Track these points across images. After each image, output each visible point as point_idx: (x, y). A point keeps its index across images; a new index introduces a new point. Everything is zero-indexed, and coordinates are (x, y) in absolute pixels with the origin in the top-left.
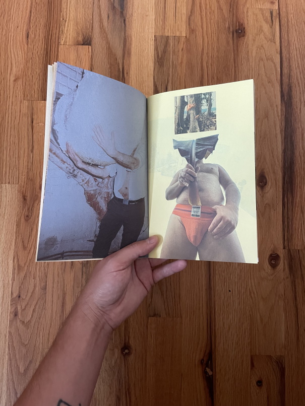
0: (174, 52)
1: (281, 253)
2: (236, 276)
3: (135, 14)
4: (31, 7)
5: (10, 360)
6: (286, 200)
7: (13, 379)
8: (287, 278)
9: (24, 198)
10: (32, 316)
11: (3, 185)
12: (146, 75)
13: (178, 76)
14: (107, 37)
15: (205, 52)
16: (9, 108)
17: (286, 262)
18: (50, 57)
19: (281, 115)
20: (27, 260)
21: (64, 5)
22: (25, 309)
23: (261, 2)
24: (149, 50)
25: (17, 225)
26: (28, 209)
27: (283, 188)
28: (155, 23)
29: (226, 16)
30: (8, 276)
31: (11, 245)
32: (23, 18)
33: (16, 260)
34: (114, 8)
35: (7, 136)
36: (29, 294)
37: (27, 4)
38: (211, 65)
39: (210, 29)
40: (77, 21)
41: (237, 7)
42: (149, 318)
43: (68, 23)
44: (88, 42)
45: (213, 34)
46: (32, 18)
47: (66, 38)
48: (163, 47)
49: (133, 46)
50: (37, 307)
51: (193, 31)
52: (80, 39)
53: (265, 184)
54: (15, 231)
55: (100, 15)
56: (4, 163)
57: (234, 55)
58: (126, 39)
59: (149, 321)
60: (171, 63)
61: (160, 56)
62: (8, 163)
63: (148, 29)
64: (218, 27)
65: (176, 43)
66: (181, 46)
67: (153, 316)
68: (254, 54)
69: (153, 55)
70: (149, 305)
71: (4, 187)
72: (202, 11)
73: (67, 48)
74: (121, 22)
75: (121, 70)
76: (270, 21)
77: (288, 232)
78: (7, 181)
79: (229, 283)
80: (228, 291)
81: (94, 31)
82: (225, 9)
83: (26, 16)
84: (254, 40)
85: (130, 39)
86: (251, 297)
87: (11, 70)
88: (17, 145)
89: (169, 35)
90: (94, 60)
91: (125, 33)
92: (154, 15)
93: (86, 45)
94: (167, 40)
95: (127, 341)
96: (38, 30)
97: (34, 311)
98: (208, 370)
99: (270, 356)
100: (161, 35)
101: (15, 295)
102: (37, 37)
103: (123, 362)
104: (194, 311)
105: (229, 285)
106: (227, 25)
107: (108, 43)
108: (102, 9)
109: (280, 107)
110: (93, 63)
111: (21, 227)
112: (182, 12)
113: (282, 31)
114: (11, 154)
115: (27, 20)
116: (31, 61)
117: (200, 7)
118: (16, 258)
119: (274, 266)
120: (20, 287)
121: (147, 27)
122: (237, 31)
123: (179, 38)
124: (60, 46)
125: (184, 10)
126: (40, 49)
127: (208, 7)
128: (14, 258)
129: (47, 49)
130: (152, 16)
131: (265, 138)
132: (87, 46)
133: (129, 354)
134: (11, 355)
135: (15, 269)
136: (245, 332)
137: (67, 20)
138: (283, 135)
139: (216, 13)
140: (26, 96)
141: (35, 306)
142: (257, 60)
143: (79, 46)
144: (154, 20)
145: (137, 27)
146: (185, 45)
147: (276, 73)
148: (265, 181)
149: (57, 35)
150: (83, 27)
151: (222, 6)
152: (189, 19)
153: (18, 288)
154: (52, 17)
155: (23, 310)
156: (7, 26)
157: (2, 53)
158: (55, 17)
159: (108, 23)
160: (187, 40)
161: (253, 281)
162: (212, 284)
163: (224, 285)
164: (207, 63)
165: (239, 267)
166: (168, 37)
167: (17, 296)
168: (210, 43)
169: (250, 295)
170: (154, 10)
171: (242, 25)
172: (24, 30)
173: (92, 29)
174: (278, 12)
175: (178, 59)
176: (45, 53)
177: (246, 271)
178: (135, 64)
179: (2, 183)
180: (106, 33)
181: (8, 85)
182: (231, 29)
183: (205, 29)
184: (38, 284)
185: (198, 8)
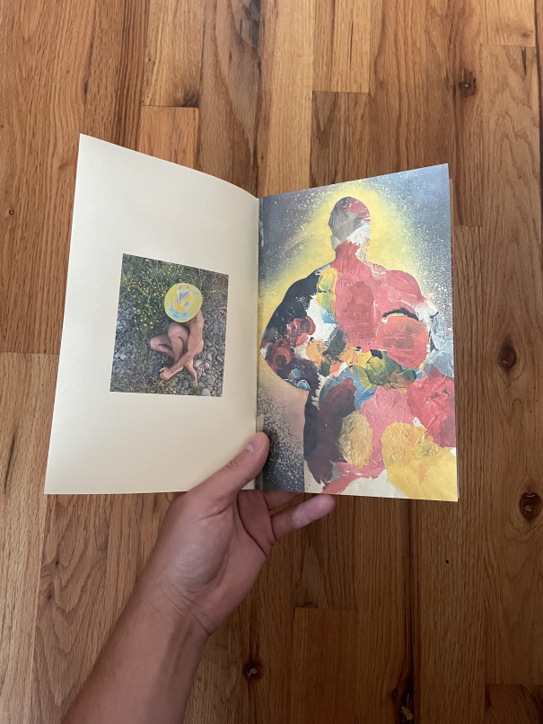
0: (347, 121)
2: (460, 532)
3: (278, 54)
4: (93, 38)
5: (38, 681)
7: (41, 717)
10: (80, 599)
11: (35, 356)
12: (297, 161)
13: (354, 163)
14: (227, 93)
15: (404, 119)
16: (49, 217)
18: (125, 127)
21: (151, 35)
22: (66, 586)
23: (505, 35)
24: (303, 117)
28: (314, 69)
30: (37, 524)
32: (78, 57)
34: (240, 41)
35: (45, 266)
36: (76, 560)
37: (85, 33)
38: (415, 146)
39: (412, 81)
40: (174, 64)
41: (461, 44)
42: (296, 609)
43: (159, 67)
44: (194, 100)
45: (417, 91)
46: (94, 55)
47: (154, 94)
48: (327, 112)
49: (274, 109)
50: (90, 582)
51: (382, 83)
52: (180, 95)
53: (514, 364)
55: (216, 55)
56: (38, 317)
57: (456, 127)
58: (261, 97)
59: (296, 615)
60: (341, 141)
61: (322, 128)
62: (44, 316)
63: (302, 80)
64: (427, 77)
65: (352, 105)
66: (360, 111)
67: (303, 607)
68: (492, 125)
69: (310, 127)
70: (297, 585)
71: (36, 359)
72: (399, 48)
73: (155, 112)
74: (253, 67)
75: (252, 151)
76: (522, 69)
78: (42, 349)
79: (446, 546)
80: (444, 561)
81: (205, 83)
82: (440, 45)
83: (82, 54)
84: (493, 102)
85: (268, 98)
86: (488, 574)
87: (55, 147)
89: (339, 91)
90: (203, 133)
91: (260, 87)
92: (312, 55)
93: (191, 106)
95: (254, 652)
96: (104, 79)
97: (83, 590)
98: (405, 711)
99: (522, 686)
100: (324, 90)
101: (49, 560)
102: (102, 92)
103: (247, 690)
104: (380, 599)
105: (446, 551)
106: (443, 74)
107: (229, 103)
108: (219, 44)
109: (540, 223)
110: (202, 139)
112: (364, 49)
114: (51, 299)
115: (84, 60)
117: (396, 40)
119: (530, 517)
120: (59, 545)
121: (299, 77)
122: (461, 85)
123: (357, 96)
124: (143, 108)
125: (365, 47)
126: (107, 113)
127: (410, 41)
129: (120, 112)
130: (308, 57)
131: (512, 278)
132: (192, 109)
133: (257, 676)
134: (40, 672)
135: (51, 511)
136: (475, 641)
137: (157, 61)
139: (424, 53)
141: (86, 582)
142: (498, 138)
143: (177, 108)
144: (311, 63)
145: (282, 75)
146: (367, 109)
147: (533, 161)
148: (513, 357)
149: (139, 88)
150: (185, 75)
151: (434, 39)
152: (376, 63)
153: (55, 547)
154: (130, 56)
155: (63, 589)
156: (49, 69)
157: (40, 118)
158: (136, 54)
159: (230, 68)
160: (372, 99)
161: (490, 543)
162: (414, 547)
163: (437, 550)
164: (407, 141)
165: (465, 518)
166: (337, 93)
167: (53, 561)
168: (413, 106)
169: (486, 569)
170: (312, 47)
171: (471, 73)
172: (80, 77)
173: (201, 79)
174: (535, 52)
175: (354, 134)
176: (116, 118)
177: (477, 525)
178: (277, 141)
179: (33, 352)
180: (226, 87)
181: (49, 175)
182: (451, 82)
183: (404, 80)
184: (92, 540)
185: (392, 43)
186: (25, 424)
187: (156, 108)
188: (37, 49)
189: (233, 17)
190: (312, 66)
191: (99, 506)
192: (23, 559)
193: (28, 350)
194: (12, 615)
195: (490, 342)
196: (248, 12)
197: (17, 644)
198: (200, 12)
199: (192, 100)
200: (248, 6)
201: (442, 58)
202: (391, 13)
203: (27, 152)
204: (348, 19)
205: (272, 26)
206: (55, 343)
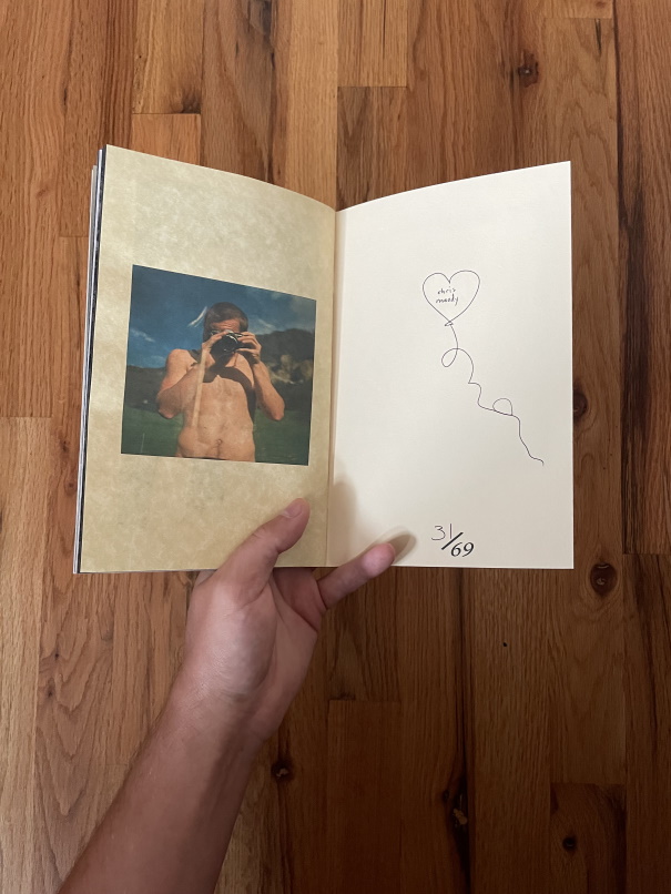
0: (381, 122)
1: (619, 561)
2: (520, 612)
3: (295, 42)
4: (71, 33)
5: (41, 789)
6: (629, 446)
7: (46, 827)
8: (632, 617)
9: (65, 447)
10: (84, 696)
11: (20, 420)
12: (320, 175)
13: (390, 174)
14: (234, 95)
15: (450, 119)
16: (28, 255)
17: (629, 583)
19: (620, 257)
20: (72, 579)
21: (141, 28)
22: (68, 681)
23: (575, 5)
24: (327, 119)
25: (49, 504)
26: (73, 470)
27: (624, 419)
28: (340, 59)
29: (497, 38)
30: (32, 613)
31: (38, 545)
32: (55, 58)
33: (49, 578)
34: (249, 29)
35: (26, 313)
36: (78, 651)
37: (62, 27)
38: (464, 149)
39: (460, 68)
40: (170, 61)
41: (520, 18)
42: (331, 702)
43: (151, 64)
44: (195, 105)
45: (466, 81)
46: (73, 56)
47: (147, 99)
48: (356, 112)
49: (292, 111)
50: (95, 676)
51: (422, 73)
52: (178, 98)
53: (584, 412)
54: (45, 515)
55: (220, 46)
56: (21, 375)
57: (514, 125)
58: (276, 96)
59: (331, 707)
60: (374, 148)
61: (350, 133)
63: (324, 73)
64: (478, 63)
65: (387, 102)
66: (396, 109)
67: (338, 699)
68: (559, 120)
69: (335, 132)
70: (331, 674)
71: (22, 424)
72: (443, 28)
73: (149, 121)
74: (265, 59)
75: (266, 165)
76: (595, 47)
77: (633, 516)
78: (28, 412)
79: (503, 627)
80: (501, 644)
81: (208, 83)
82: (494, 22)
83: (60, 53)
84: (559, 91)
85: (284, 97)
86: (553, 658)
87: (32, 170)
88: (48, 331)
89: (371, 85)
90: (206, 147)
91: (274, 84)
92: (337, 41)
93: (191, 112)
94: (366, 96)
95: (284, 751)
96: (86, 81)
97: (87, 686)
99: (594, 785)
100: (352, 85)
101: (47, 652)
102: (84, 100)
103: (277, 793)
104: (427, 689)
105: (503, 633)
106: (498, 59)
107: (237, 107)
108: (222, 33)
109: (617, 239)
110: (206, 152)
111: (58, 509)
112: (400, 31)
113: (623, 67)
114: (35, 352)
115: (62, 61)
116: (72, 151)
117: (439, 18)
118: (49, 573)
119: (602, 591)
120: (58, 636)
121: (321, 68)
122: (520, 72)
123: (393, 89)
124: (134, 116)
125: (402, 30)
126: (92, 125)
127: (456, 18)
128: (44, 574)
129: (106, 125)
130: (331, 44)
132: (193, 115)
133: (289, 777)
134: (43, 778)
135: (47, 598)
136: (538, 734)
137: (149, 58)
138: (624, 302)
139: (474, 32)
140: (63, 227)
141: (91, 675)
142: (566, 136)
143: (175, 115)
144: (335, 51)
145: (300, 68)
146: (404, 107)
147: (609, 163)
148: (583, 404)
149: (128, 92)
150: (183, 75)
151: (486, 15)
152: (414, 47)
153: (54, 638)
154: (116, 52)
155: (64, 685)
156: (21, 74)
157: (13, 135)
158: (123, 51)
159: (237, 63)
160: (411, 94)
161: (555, 624)
162: (466, 629)
163: (493, 631)
164: (454, 145)
165: (525, 594)
166: (368, 88)
167: (52, 654)
168: (460, 100)
169: (550, 651)
170: (336, 31)
171: (533, 55)
172: (58, 83)
173: (202, 78)
174: (613, 25)
175: (389, 138)
176: (103, 131)
177: (540, 602)
178: (296, 150)
179: (17, 415)
180: (233, 86)
181: (26, 204)
182: (508, 68)
183: (450, 68)
184: (95, 629)
185: (435, 23)
186: (12, 500)
187: (150, 117)
188: (5, 52)
190: (336, 55)
191: (102, 590)
192: (19, 652)
193: (12, 414)
194: (9, 714)
197: (16, 747)
199: (192, 105)
205: (287, 8)
206: (43, 403)
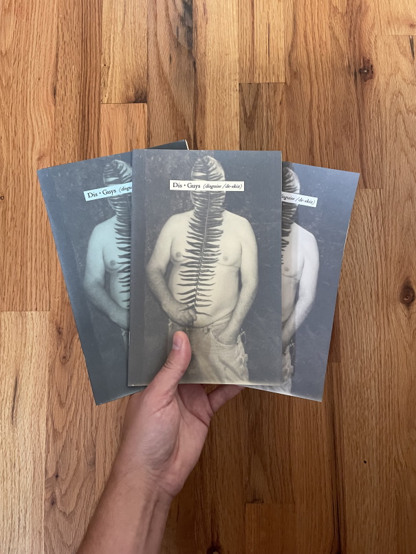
0: (268, 106)
3: (209, 54)
4: (58, 49)
9: (59, 331)
10: (77, 504)
11: (29, 313)
13: (275, 142)
14: (169, 89)
15: (315, 104)
16: (32, 200)
18: (88, 123)
20: (66, 423)
21: (105, 45)
22: (65, 494)
23: (396, 26)
24: (232, 106)
25: (49, 371)
26: (65, 347)
28: (240, 65)
30: (39, 447)
31: (42, 400)
32: (47, 66)
33: (50, 423)
34: (178, 45)
36: (71, 473)
37: (51, 45)
38: (325, 125)
40: (125, 68)
41: (359, 35)
42: (247, 504)
43: (113, 70)
44: (143, 98)
45: (325, 77)
46: (59, 64)
47: (110, 93)
48: (252, 100)
49: (208, 100)
50: (83, 492)
51: (295, 73)
52: (131, 93)
53: (413, 300)
54: (47, 379)
55: (158, 55)
56: (29, 281)
57: (358, 107)
58: (198, 90)
59: (247, 509)
60: (265, 123)
61: (248, 115)
62: (34, 281)
63: (230, 74)
64: (333, 66)
65: (272, 94)
66: (279, 98)
67: (252, 503)
68: (388, 104)
69: (238, 113)
70: (246, 486)
71: (30, 316)
72: (308, 43)
73: (112, 109)
74: (190, 65)
75: (192, 137)
76: (410, 55)
78: (34, 307)
79: (363, 450)
80: (362, 462)
81: (151, 82)
82: (342, 38)
83: (50, 63)
84: (387, 84)
85: (203, 92)
86: (398, 470)
87: (33, 144)
88: (46, 253)
89: (261, 82)
90: (151, 124)
91: (196, 82)
92: (237, 53)
93: (140, 102)
94: (258, 89)
95: (215, 540)
96: (69, 83)
97: (79, 496)
100: (249, 82)
101: (51, 474)
102: (68, 94)
104: (312, 494)
105: (364, 454)
106: (346, 63)
107: (171, 98)
108: (160, 48)
110: (151, 128)
111: (56, 374)
112: (279, 46)
115: (52, 68)
116: (61, 129)
117: (305, 37)
118: (50, 419)
120: (57, 462)
122: (361, 71)
123: (275, 84)
124: (102, 105)
125: (281, 44)
126: (73, 112)
127: (317, 36)
128: (47, 420)
129: (83, 111)
130: (234, 55)
131: (409, 230)
132: (142, 104)
135: (49, 436)
137: (111, 66)
141: (80, 490)
142: (393, 114)
143: (130, 104)
144: (237, 59)
145: (213, 72)
146: (284, 96)
148: (412, 295)
149: (97, 89)
150: (134, 77)
151: (337, 34)
152: (289, 56)
153: (54, 464)
154: (89, 62)
155: (63, 496)
156: (24, 78)
157: (20, 119)
158: (94, 62)
159: (170, 68)
160: (288, 87)
161: (399, 446)
163: (357, 453)
164: (318, 121)
165: (378, 427)
166: (259, 84)
167: (54, 475)
168: (321, 91)
169: (396, 467)
170: (237, 47)
171: (369, 60)
172: (49, 83)
173: (147, 79)
175: (274, 117)
176: (81, 116)
177: (388, 432)
178: (212, 127)
179: (26, 310)
180: (168, 84)
181: (30, 165)
182: (353, 70)
183: (313, 70)
184: (83, 457)
185: (302, 39)
186: (24, 369)
187: (112, 105)
188: (13, 62)
189: (170, 25)
190: (237, 62)
191: (87, 430)
192: (30, 474)
193: (23, 309)
194: (25, 517)
195: (392, 284)
196: (183, 19)
197: (31, 541)
198: (144, 22)
199: (141, 97)
200: (182, 15)
201: (344, 48)
202: (301, 14)
203: (11, 148)
204: (265, 21)
205: (203, 30)
206: (44, 301)
